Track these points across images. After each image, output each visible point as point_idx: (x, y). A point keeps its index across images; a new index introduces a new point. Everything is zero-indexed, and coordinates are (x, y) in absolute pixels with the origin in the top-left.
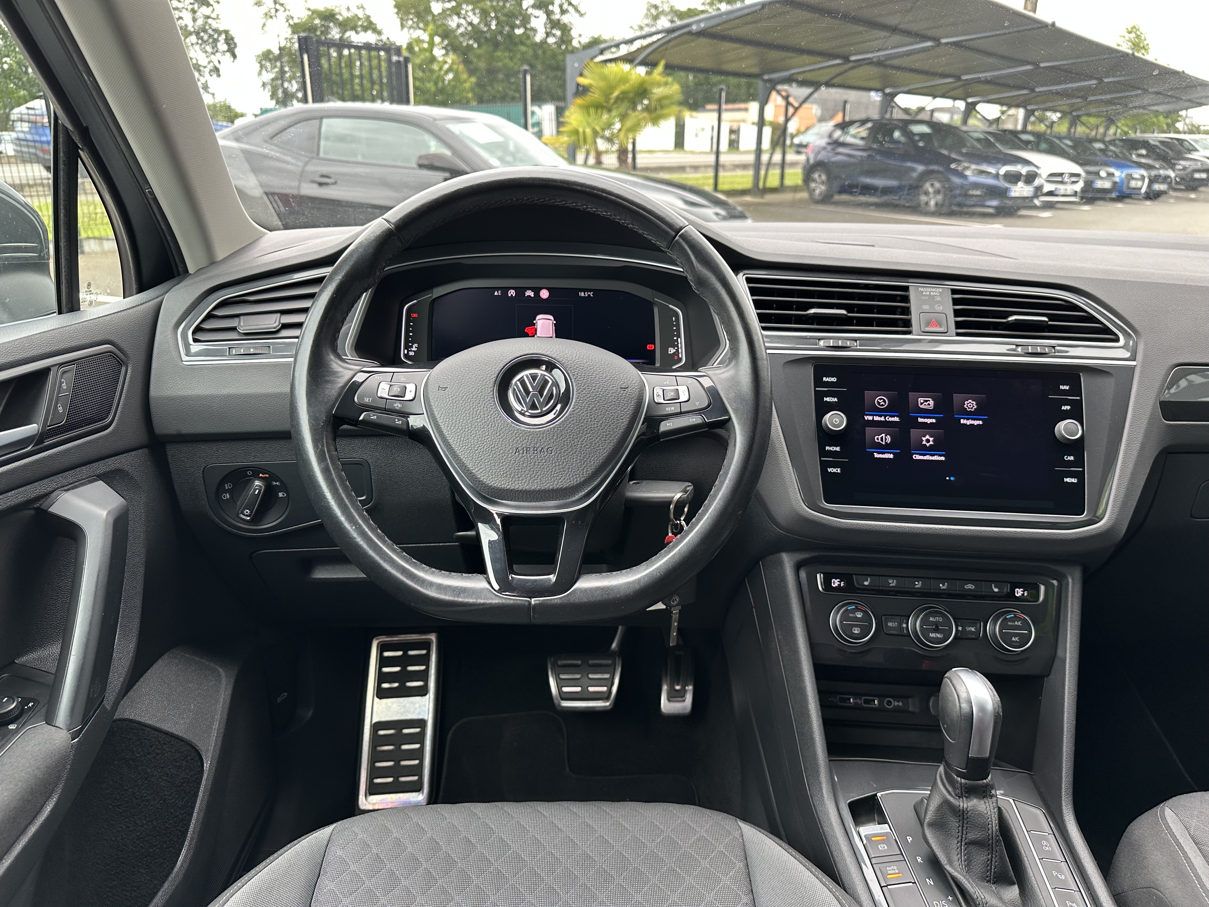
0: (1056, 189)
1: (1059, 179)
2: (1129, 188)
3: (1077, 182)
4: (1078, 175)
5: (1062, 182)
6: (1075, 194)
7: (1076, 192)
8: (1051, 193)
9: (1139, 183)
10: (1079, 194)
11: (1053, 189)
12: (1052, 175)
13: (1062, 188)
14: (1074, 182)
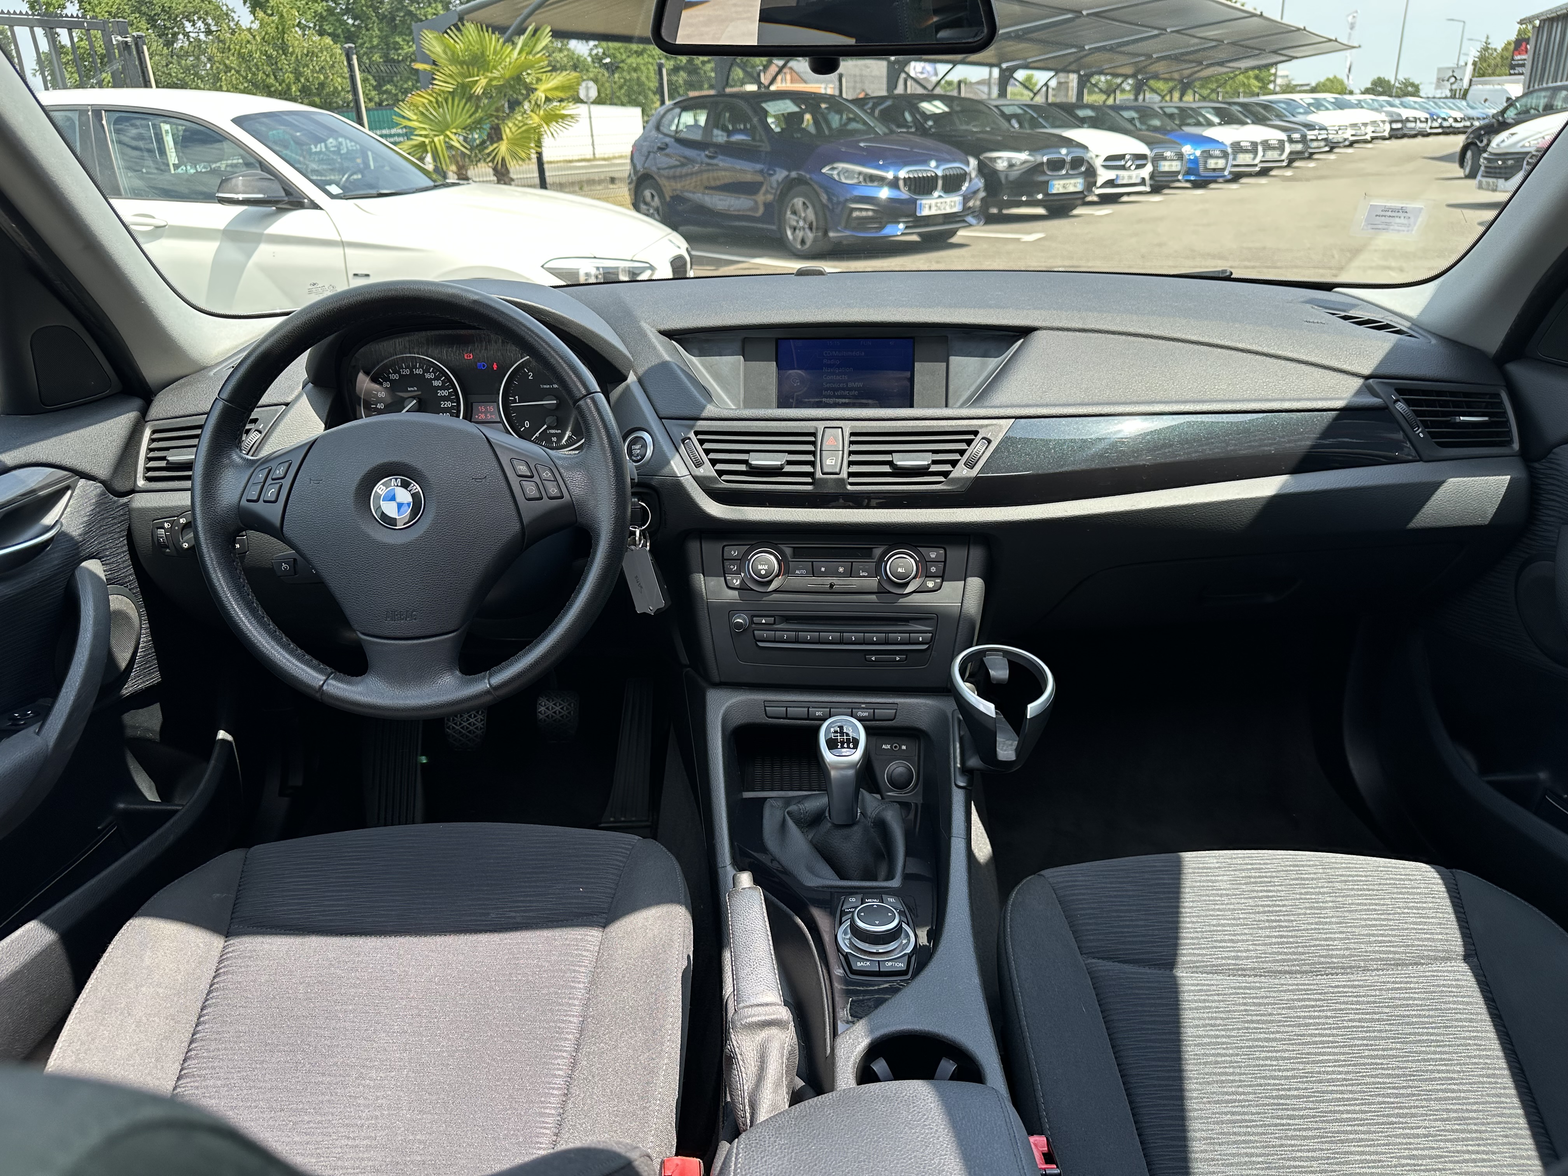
0: (1117, 176)
1: (1123, 163)
2: (1206, 169)
3: (1144, 166)
4: (1144, 157)
5: (1123, 168)
6: (1143, 182)
7: (1143, 179)
8: (1110, 183)
9: (1221, 163)
10: (1148, 182)
11: (1114, 177)
12: (1109, 158)
13: (1124, 176)
14: (1138, 167)
